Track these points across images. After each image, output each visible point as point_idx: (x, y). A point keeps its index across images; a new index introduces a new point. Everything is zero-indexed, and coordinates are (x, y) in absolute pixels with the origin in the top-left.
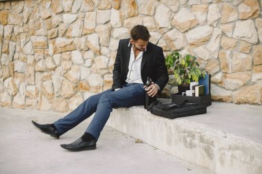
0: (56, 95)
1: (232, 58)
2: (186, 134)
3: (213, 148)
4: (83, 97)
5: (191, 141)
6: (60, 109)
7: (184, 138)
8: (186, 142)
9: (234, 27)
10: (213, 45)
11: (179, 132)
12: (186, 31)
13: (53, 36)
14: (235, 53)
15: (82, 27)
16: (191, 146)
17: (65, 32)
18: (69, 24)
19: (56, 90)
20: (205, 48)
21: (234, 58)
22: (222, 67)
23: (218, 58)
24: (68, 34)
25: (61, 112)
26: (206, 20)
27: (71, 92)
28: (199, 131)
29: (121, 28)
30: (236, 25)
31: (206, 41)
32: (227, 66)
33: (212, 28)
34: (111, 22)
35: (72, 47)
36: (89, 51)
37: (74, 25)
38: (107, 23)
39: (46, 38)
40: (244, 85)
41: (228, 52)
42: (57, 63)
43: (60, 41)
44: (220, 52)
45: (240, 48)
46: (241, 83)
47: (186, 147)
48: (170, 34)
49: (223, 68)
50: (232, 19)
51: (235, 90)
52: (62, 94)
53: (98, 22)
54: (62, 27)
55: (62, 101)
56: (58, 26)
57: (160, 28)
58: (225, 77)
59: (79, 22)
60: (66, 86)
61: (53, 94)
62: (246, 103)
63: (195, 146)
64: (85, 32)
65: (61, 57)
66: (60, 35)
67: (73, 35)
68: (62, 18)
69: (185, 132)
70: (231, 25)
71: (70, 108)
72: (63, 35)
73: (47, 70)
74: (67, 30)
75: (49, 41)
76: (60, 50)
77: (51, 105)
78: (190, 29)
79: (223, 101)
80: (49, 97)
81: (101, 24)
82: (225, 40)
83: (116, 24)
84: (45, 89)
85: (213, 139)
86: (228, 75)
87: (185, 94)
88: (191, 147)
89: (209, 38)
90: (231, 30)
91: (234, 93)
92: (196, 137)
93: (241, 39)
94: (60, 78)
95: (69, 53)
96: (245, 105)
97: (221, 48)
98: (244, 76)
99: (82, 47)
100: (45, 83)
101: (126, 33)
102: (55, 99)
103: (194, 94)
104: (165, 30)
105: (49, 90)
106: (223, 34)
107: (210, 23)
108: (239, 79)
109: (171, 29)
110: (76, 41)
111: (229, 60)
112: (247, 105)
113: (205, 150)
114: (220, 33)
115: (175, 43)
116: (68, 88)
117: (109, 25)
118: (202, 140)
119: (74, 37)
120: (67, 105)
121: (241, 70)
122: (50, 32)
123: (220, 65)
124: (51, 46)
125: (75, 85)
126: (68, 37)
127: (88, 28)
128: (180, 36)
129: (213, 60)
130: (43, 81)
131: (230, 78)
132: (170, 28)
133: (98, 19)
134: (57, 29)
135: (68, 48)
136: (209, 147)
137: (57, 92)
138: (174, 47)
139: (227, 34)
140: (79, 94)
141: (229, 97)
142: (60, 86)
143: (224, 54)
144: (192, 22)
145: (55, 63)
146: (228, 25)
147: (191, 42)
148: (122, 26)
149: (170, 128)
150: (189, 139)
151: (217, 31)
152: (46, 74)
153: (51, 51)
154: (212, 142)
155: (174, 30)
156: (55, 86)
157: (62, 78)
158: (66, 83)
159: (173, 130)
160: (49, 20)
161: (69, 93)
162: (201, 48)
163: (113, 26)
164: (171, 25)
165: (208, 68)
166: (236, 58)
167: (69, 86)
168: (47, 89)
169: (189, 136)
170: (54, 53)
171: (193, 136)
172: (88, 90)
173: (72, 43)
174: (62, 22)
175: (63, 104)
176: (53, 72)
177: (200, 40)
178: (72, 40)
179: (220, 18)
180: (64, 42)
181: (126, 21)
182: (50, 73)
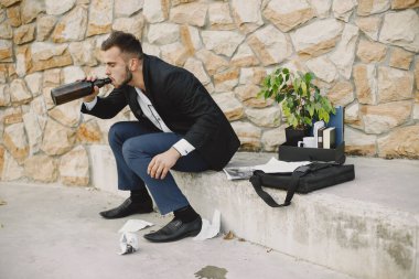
0: (32, 151)
1: (377, 77)
2: (343, 223)
3: (409, 247)
4: (88, 154)
5: (354, 236)
6: (42, 177)
7: (339, 229)
8: (344, 237)
9: (382, 23)
10: (343, 55)
11: (326, 219)
12: (293, 30)
13: (25, 40)
14: (384, 68)
15: (86, 21)
16: (356, 244)
17: (51, 32)
18: (59, 16)
19: (32, 142)
20: (328, 60)
21: (381, 77)
22: (358, 93)
23: (352, 78)
24: (55, 35)
25: (43, 182)
26: (330, 10)
27: (65, 144)
28: (374, 216)
29: (164, 25)
30: (386, 19)
31: (329, 47)
32: (368, 92)
33: (340, 24)
34: (144, 13)
35: (64, 59)
36: (100, 67)
37: (68, 18)
38: (135, 14)
39: (10, 44)
40: (399, 125)
41: (370, 68)
42: (35, 89)
43: (40, 49)
44: (355, 67)
45: (392, 59)
46: (394, 122)
47: (343, 245)
48: (261, 35)
49: (362, 96)
50: (377, 8)
51: (382, 134)
52: (45, 148)
53: (117, 12)
54: (43, 22)
55: (45, 161)
56: (35, 20)
57: (243, 24)
58: (364, 111)
59: (79, 13)
60: (53, 133)
61: (27, 149)
62: (402, 156)
63: (365, 245)
64: (91, 31)
65: (42, 78)
66: (40, 36)
67: (67, 38)
68: (44, 6)
69: (340, 218)
70: (377, 19)
71: (62, 174)
72: (46, 38)
73: (14, 103)
74: (53, 28)
75: (17, 49)
76: (40, 66)
77: (22, 169)
78: (300, 26)
79: (360, 155)
80: (19, 155)
81: (124, 16)
82: (363, 46)
83: (153, 17)
84: (9, 138)
85: (410, 233)
86: (369, 109)
87: (302, 145)
88: (356, 247)
89: (336, 43)
90: (376, 28)
91: (380, 140)
92: (369, 228)
93: (394, 44)
94: (40, 117)
95: (57, 71)
96: (401, 161)
97: (357, 59)
98: (399, 109)
99: (87, 59)
100: (8, 129)
101: (174, 33)
102: (31, 157)
103: (321, 144)
104: (251, 28)
105: (18, 142)
106: (362, 34)
107: (336, 16)
108: (391, 114)
109: (262, 26)
110: (72, 48)
111: (372, 82)
112: (406, 161)
113: (390, 252)
114: (356, 33)
115: (271, 52)
116: (57, 138)
117: (139, 19)
118: (382, 232)
119: (68, 41)
120: (56, 170)
121: (393, 99)
122: (18, 32)
123: (355, 89)
124: (21, 58)
125: (71, 131)
126: (57, 42)
127: (97, 24)
128: (281, 38)
129: (342, 81)
130: (5, 125)
131: (374, 113)
132: (262, 23)
133: (117, 6)
134: (32, 26)
135: (56, 61)
136: (399, 246)
137: (35, 145)
138: (269, 58)
139: (369, 34)
140: (79, 147)
141: (372, 146)
142: (40, 134)
143: (363, 70)
144: (303, 12)
145: (29, 91)
146: (370, 19)
147: (302, 49)
148: (167, 19)
149: (304, 211)
150: (349, 232)
151: (351, 30)
152: (10, 111)
153: (20, 67)
154: (408, 237)
155: (269, 27)
156: (29, 133)
157: (45, 119)
158: (53, 129)
159: (311, 215)
160: (17, 8)
161: (58, 146)
162: (320, 60)
163: (149, 20)
164: (264, 19)
165: (333, 96)
166: (385, 78)
167: (59, 132)
168: (14, 140)
169: (351, 226)
170: (28, 71)
171: (361, 227)
172: (99, 140)
173: (64, 52)
174: (45, 13)
175: (48, 167)
176: (25, 107)
177: (318, 45)
178: (64, 46)
179: (356, 7)
180: (49, 51)
181: (174, 12)
182: (18, 109)
